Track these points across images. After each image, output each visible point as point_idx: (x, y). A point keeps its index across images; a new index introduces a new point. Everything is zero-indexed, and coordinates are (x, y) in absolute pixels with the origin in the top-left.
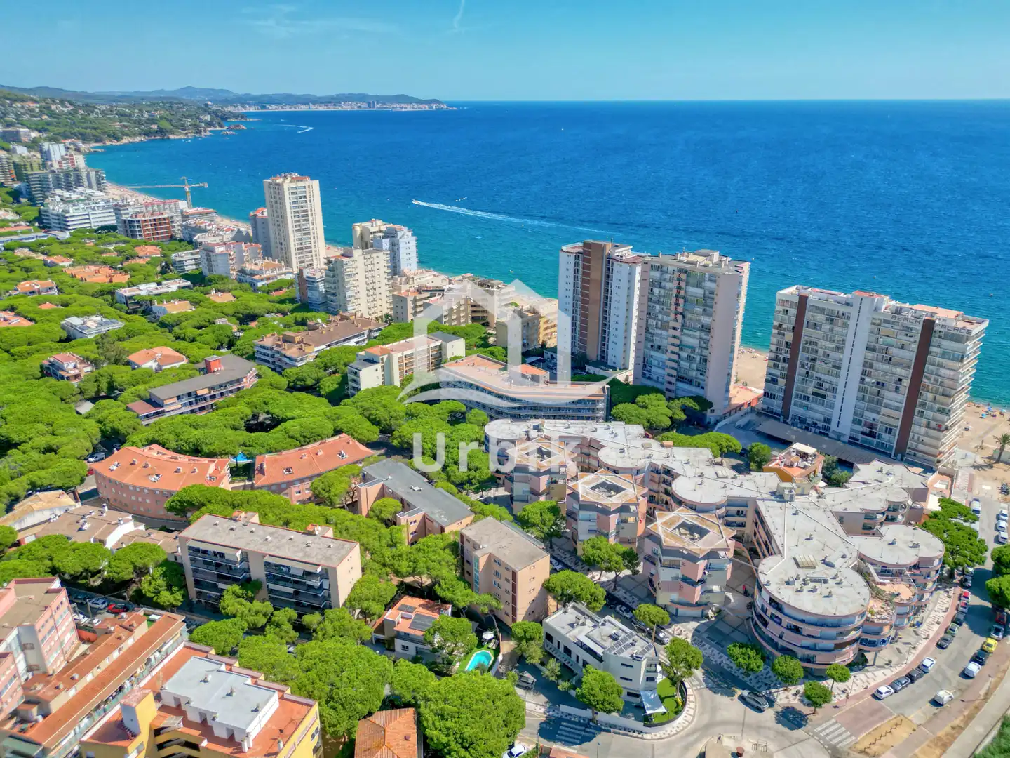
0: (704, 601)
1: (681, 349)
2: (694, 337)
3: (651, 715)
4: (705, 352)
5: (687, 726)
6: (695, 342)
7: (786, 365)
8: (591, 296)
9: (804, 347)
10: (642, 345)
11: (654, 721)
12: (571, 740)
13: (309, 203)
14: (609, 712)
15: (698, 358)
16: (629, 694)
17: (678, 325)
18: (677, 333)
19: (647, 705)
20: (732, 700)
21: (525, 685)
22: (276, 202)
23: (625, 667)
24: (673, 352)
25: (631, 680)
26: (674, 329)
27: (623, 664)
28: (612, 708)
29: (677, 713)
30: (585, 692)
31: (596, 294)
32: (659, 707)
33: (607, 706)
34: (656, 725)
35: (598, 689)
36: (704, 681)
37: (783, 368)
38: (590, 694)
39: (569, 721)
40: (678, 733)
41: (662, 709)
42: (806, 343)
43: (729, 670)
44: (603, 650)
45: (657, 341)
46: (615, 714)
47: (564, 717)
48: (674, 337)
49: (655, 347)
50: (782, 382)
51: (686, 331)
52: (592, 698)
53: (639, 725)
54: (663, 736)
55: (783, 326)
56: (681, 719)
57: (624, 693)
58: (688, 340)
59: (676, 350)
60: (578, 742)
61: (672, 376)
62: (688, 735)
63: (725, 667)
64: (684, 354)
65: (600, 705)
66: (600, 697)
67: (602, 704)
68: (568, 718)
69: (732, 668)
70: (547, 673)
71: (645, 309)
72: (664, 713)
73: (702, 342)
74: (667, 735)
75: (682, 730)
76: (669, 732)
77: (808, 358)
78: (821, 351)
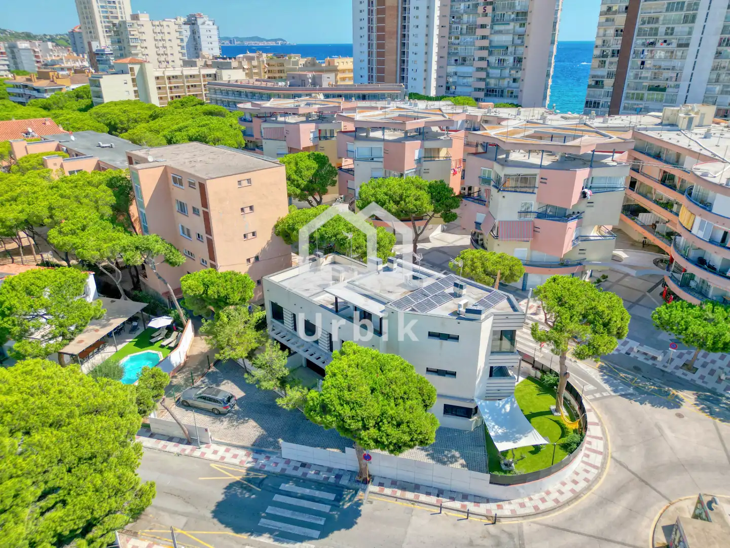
0: (577, 257)
1: (491, 53)
2: (507, 32)
3: (505, 453)
4: (521, 50)
5: (597, 478)
6: (505, 39)
7: (616, 59)
8: (387, 29)
9: (640, 29)
10: (445, 61)
11: (518, 469)
12: (296, 530)
13: (118, 10)
14: (398, 447)
15: (511, 59)
16: (449, 410)
17: (487, 21)
18: (486, 32)
19: (494, 431)
20: (680, 416)
21: (210, 406)
22: (85, 8)
23: (437, 341)
24: (481, 59)
25: (453, 374)
26: (483, 26)
27: (431, 335)
28: (406, 438)
29: (570, 448)
30: (331, 396)
31: (392, 24)
32: (524, 432)
33: (391, 430)
34: (523, 479)
35: (366, 389)
36: (607, 381)
37: (611, 63)
38: (344, 402)
39: (303, 481)
40: (577, 497)
41: (533, 438)
42: (644, 23)
43: (650, 362)
44: (383, 307)
45: (462, 51)
46: (415, 455)
47: (290, 471)
48: (484, 37)
49: (460, 61)
50: (609, 83)
51: (497, 28)
52: (346, 411)
53: (480, 482)
54: (542, 507)
55: (614, 9)
56: (578, 462)
57: (438, 406)
58: (499, 39)
59: (485, 54)
60: (316, 533)
61: (479, 89)
62: (605, 501)
63: (641, 358)
64: (493, 59)
65: (373, 432)
66: (374, 407)
67: (378, 426)
68: (299, 473)
69: (654, 358)
70: (259, 373)
71: (448, 12)
72: (537, 449)
73: (516, 37)
74: (550, 504)
75: (588, 488)
76: (555, 495)
77: (643, 44)
78: (662, 29)
